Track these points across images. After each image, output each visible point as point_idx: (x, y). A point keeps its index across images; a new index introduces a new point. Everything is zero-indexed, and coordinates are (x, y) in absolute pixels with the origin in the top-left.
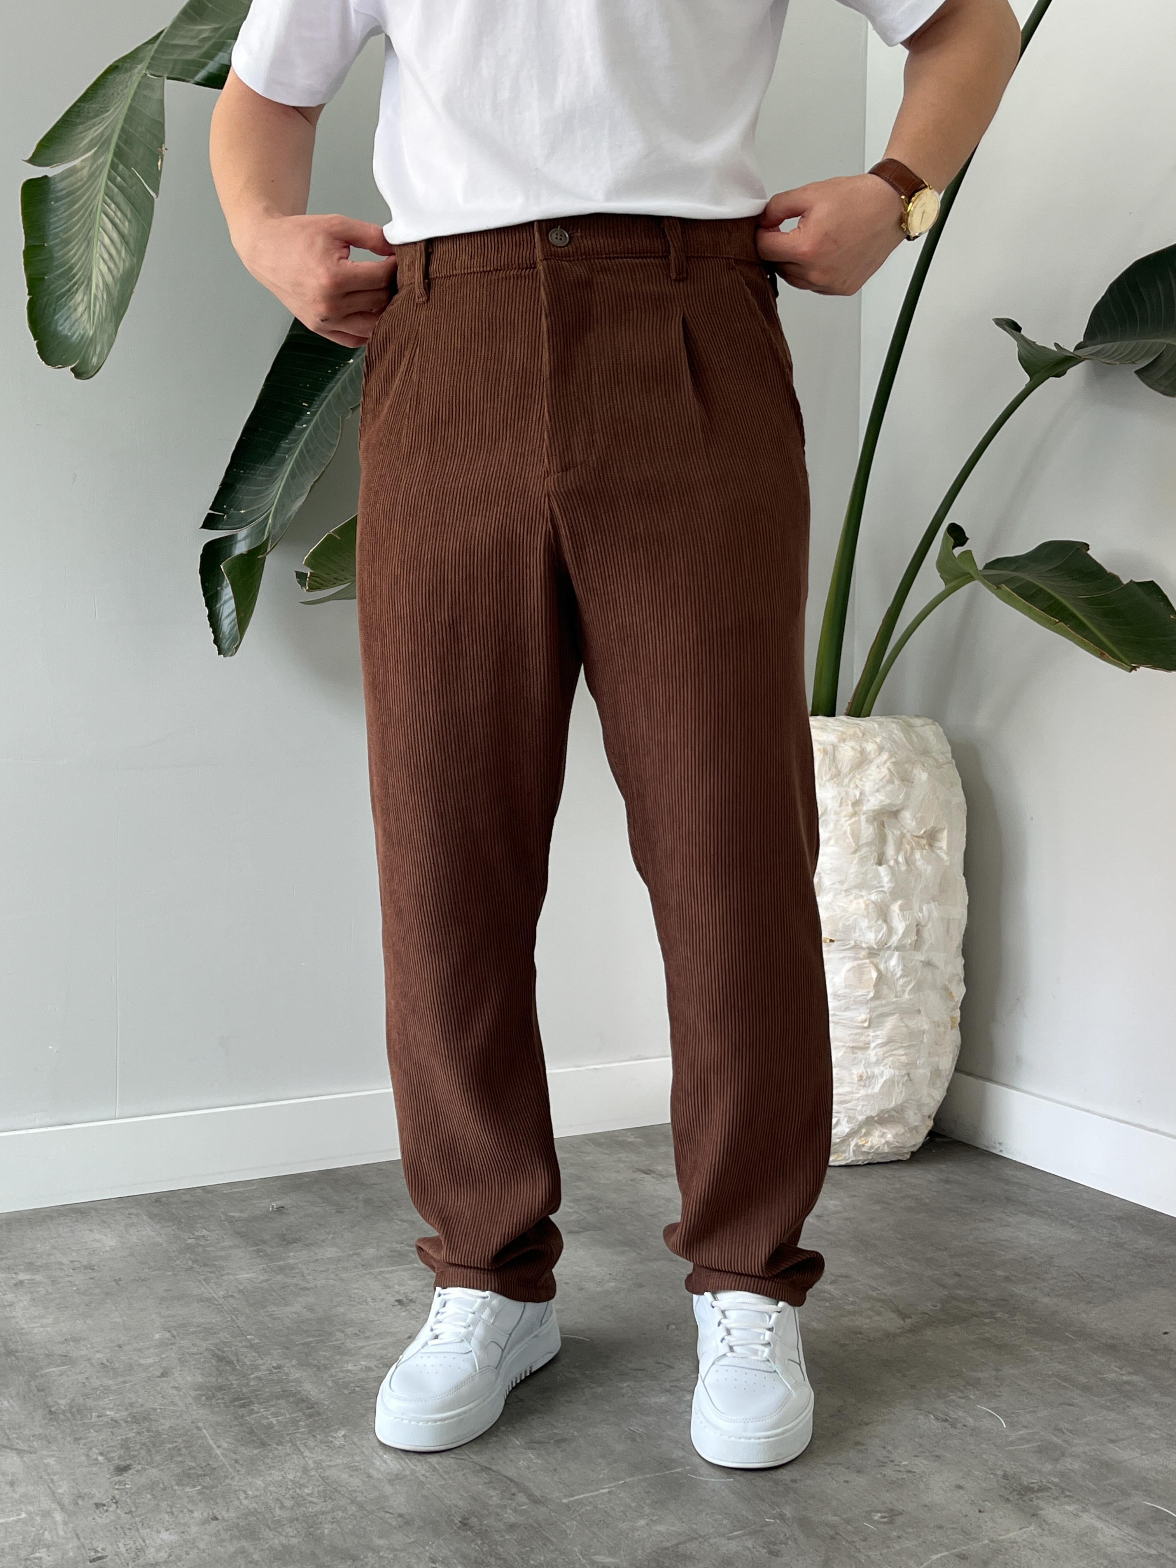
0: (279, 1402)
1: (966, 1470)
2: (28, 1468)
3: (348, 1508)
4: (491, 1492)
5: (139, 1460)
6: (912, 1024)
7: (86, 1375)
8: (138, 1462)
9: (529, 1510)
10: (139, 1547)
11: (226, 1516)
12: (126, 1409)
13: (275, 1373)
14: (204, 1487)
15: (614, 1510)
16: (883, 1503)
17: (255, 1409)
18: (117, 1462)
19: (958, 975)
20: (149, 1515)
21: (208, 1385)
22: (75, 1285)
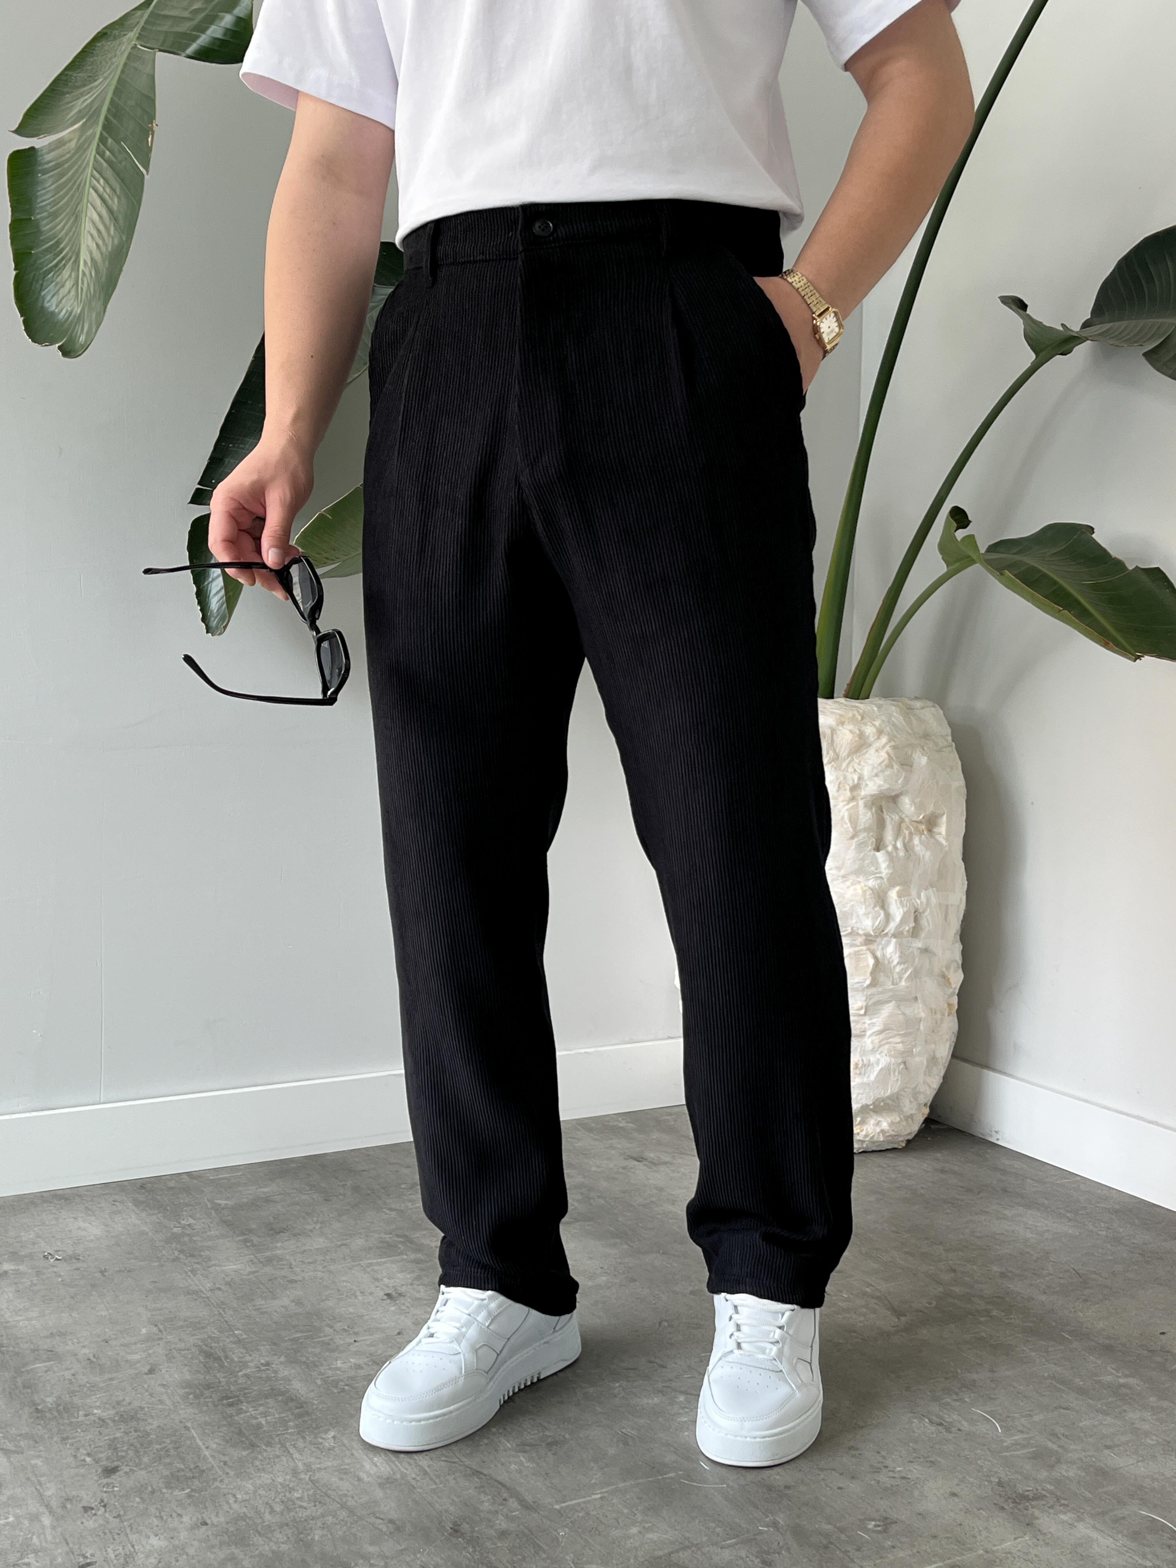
0: (267, 1400)
1: (961, 1476)
2: (15, 1469)
3: (338, 1512)
4: (483, 1497)
5: (127, 1461)
6: (908, 1011)
7: (72, 1372)
8: (126, 1463)
9: (521, 1516)
10: (128, 1553)
11: (215, 1520)
12: (114, 1407)
13: (264, 1370)
14: (192, 1491)
15: (606, 1516)
16: (877, 1511)
17: (244, 1408)
18: (104, 1463)
19: (956, 961)
20: (138, 1520)
21: (196, 1382)
22: (60, 1276)
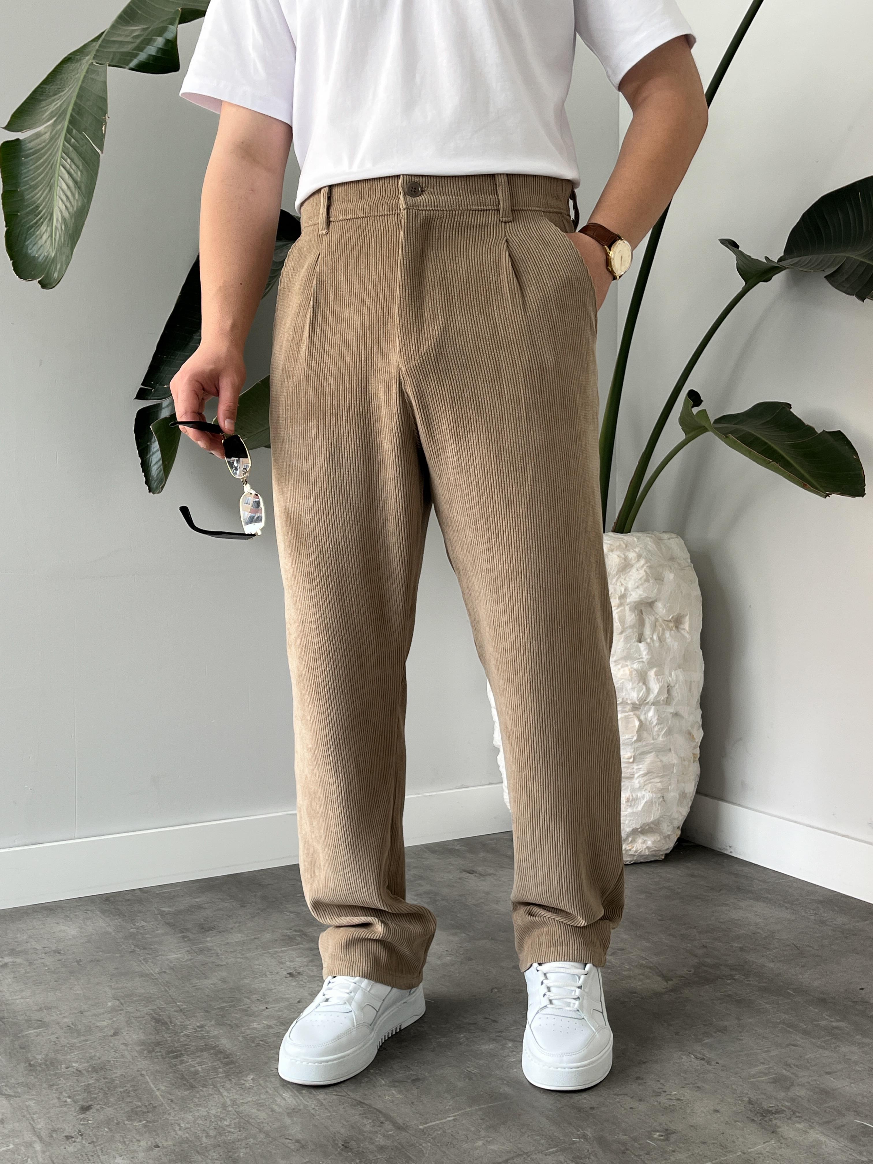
0: (202, 1053)
1: (721, 1097)
2: (14, 1109)
3: (258, 1135)
4: (365, 1121)
5: (98, 1101)
6: (665, 759)
7: (56, 1036)
8: (97, 1103)
9: (394, 1135)
11: (165, 1144)
12: (88, 1062)
13: (199, 1031)
14: (148, 1122)
15: (458, 1133)
16: (660, 1124)
17: (185, 1059)
18: (82, 1103)
19: (697, 722)
20: (107, 1144)
21: (149, 1041)
22: (47, 966)
